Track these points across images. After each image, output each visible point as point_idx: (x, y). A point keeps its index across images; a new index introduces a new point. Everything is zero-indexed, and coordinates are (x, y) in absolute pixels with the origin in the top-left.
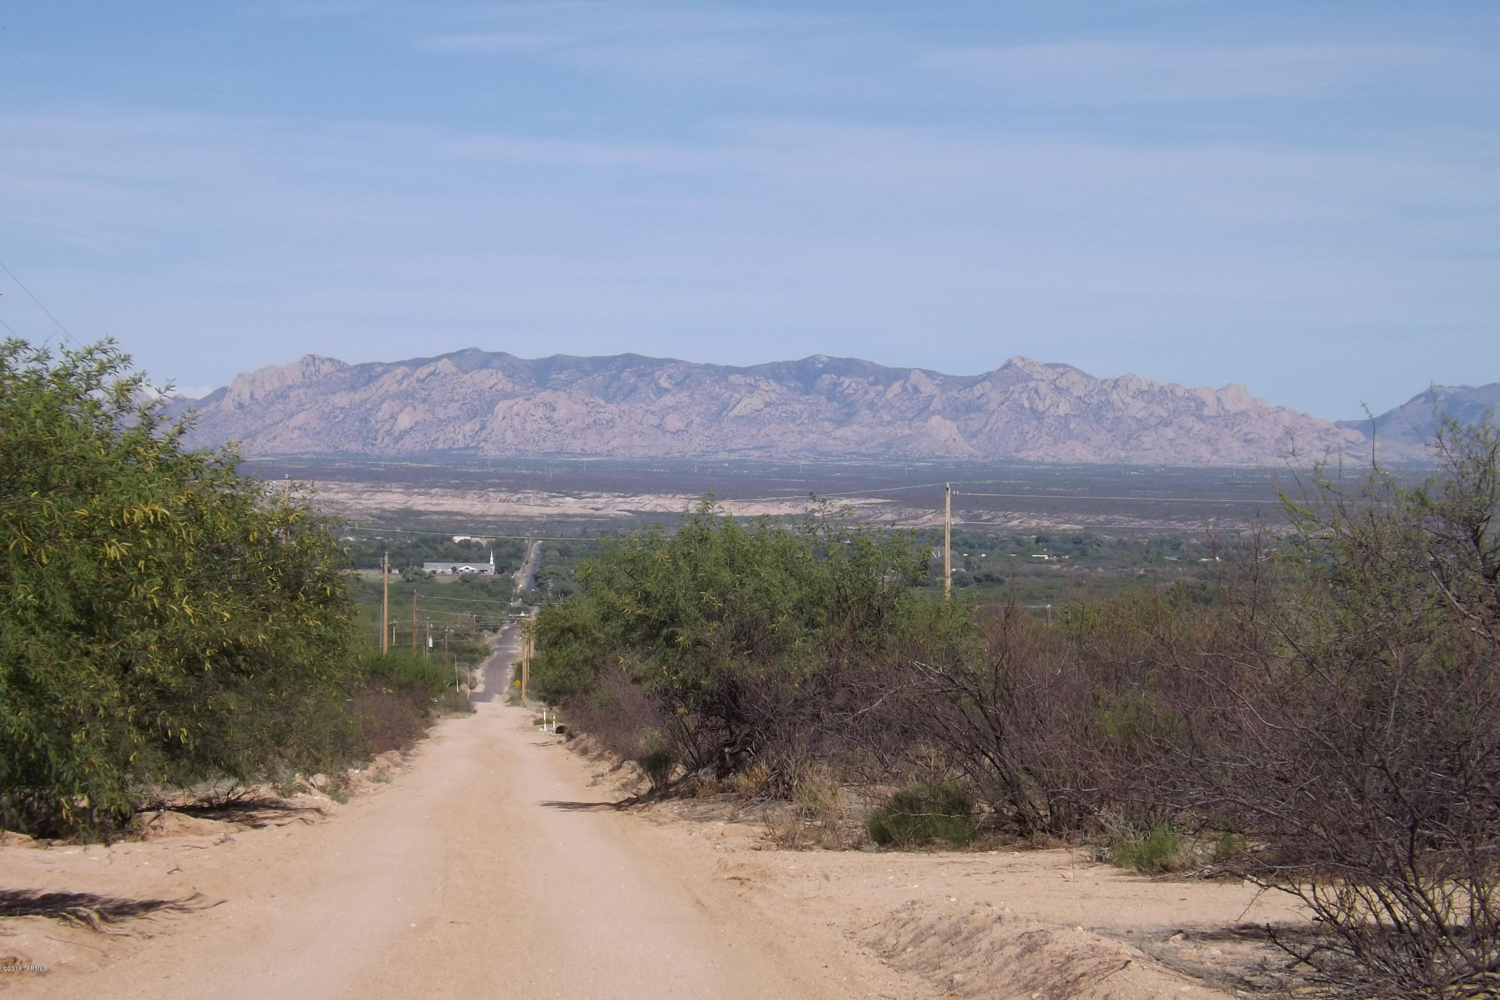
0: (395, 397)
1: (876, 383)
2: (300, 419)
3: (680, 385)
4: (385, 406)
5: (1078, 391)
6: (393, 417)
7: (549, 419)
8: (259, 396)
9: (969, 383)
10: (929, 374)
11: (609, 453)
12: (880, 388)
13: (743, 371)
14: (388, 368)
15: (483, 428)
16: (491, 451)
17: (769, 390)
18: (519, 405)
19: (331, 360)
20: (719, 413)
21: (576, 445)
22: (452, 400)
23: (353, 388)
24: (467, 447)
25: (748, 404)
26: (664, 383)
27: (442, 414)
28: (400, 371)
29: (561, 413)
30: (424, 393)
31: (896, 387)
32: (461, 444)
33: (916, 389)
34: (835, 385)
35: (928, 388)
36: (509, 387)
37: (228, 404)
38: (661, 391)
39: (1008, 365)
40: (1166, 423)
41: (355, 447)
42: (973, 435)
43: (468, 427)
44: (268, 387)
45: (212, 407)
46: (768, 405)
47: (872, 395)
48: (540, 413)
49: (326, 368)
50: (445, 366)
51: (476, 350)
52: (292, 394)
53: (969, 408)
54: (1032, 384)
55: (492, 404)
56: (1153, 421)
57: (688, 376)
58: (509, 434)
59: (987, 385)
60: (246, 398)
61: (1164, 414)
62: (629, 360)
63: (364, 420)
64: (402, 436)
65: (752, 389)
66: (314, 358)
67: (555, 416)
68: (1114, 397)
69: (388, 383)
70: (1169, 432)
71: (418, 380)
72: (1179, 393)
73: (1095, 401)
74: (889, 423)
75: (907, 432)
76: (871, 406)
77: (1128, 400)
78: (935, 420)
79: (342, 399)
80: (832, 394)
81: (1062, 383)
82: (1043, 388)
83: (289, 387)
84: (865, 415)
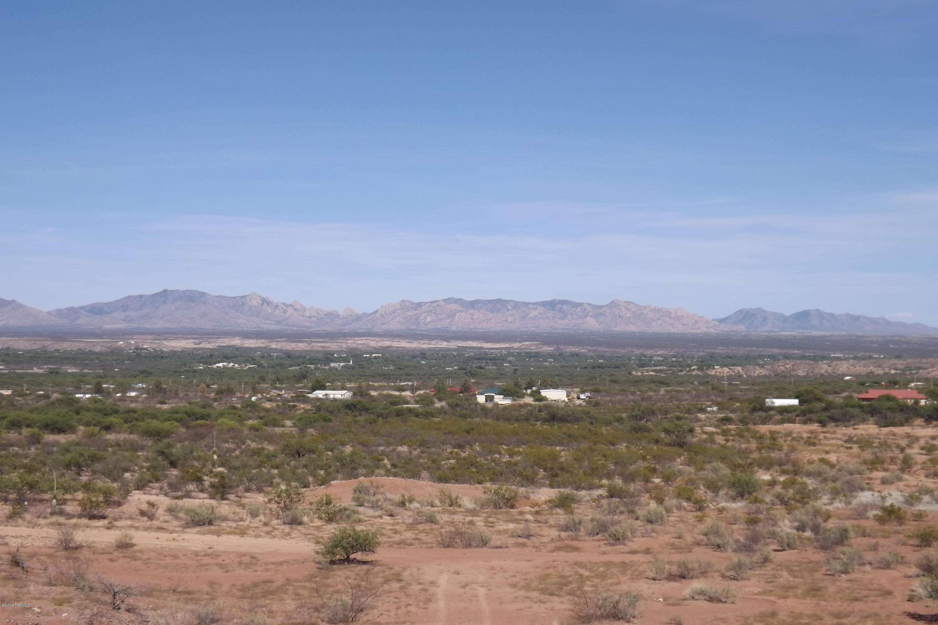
0: (426, 312)
1: (573, 307)
2: (397, 319)
3: (514, 308)
4: (423, 315)
5: (633, 310)
6: (425, 318)
7: (472, 318)
8: (387, 312)
9: (602, 307)
10: (590, 304)
11: (490, 329)
12: (574, 309)
13: (533, 304)
14: (426, 303)
15: (452, 321)
16: (454, 328)
17: (541, 309)
18: (463, 314)
19: (409, 301)
20: (525, 316)
21: (479, 326)
22: (443, 313)
23: (415, 310)
24: (447, 327)
25: (534, 313)
26: (509, 307)
27: (440, 317)
28: (428, 304)
29: (476, 316)
30: (435, 311)
31: (579, 308)
32: (445, 326)
33: (585, 309)
34: (561, 308)
35: (589, 309)
36: (461, 309)
37: (378, 315)
38: (508, 310)
39: (613, 302)
40: (659, 319)
41: (414, 327)
42: (601, 323)
43: (448, 321)
44: (390, 310)
45: (374, 315)
46: (540, 314)
47: (572, 311)
48: (469, 317)
49: (408, 304)
50: (442, 303)
51: (453, 298)
52: (397, 311)
53: (601, 315)
54: (619, 307)
55: (455, 314)
56: (655, 319)
57: (517, 305)
58: (460, 324)
59: (606, 308)
60: (383, 313)
61: (659, 316)
62: (499, 301)
63: (417, 319)
64: (428, 324)
65: (535, 309)
66: (404, 301)
67: (474, 317)
68: (644, 311)
69: (424, 308)
70: (660, 322)
71: (434, 307)
72: (664, 310)
73: (638, 312)
74: (576, 319)
75: (581, 322)
76: (572, 314)
77: (648, 312)
78: (588, 318)
79: (410, 313)
80: (560, 310)
81: (628, 307)
82: (623, 309)
83: (396, 310)
84: (569, 316)
